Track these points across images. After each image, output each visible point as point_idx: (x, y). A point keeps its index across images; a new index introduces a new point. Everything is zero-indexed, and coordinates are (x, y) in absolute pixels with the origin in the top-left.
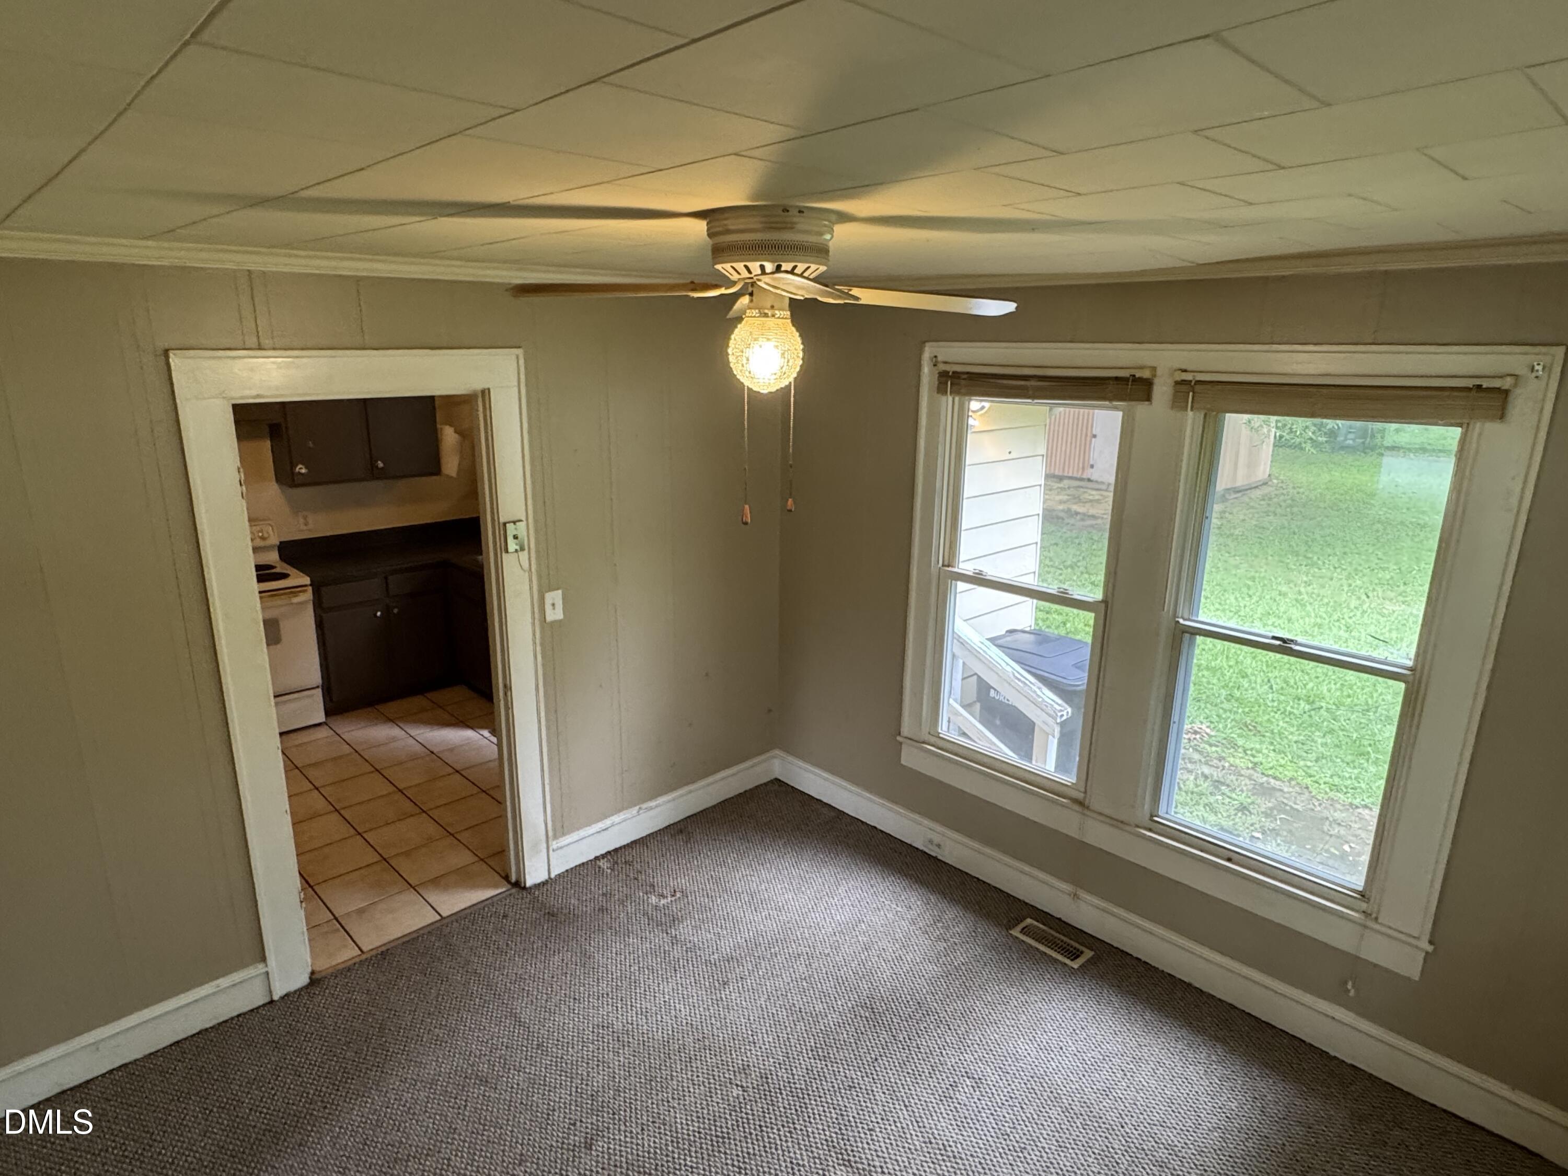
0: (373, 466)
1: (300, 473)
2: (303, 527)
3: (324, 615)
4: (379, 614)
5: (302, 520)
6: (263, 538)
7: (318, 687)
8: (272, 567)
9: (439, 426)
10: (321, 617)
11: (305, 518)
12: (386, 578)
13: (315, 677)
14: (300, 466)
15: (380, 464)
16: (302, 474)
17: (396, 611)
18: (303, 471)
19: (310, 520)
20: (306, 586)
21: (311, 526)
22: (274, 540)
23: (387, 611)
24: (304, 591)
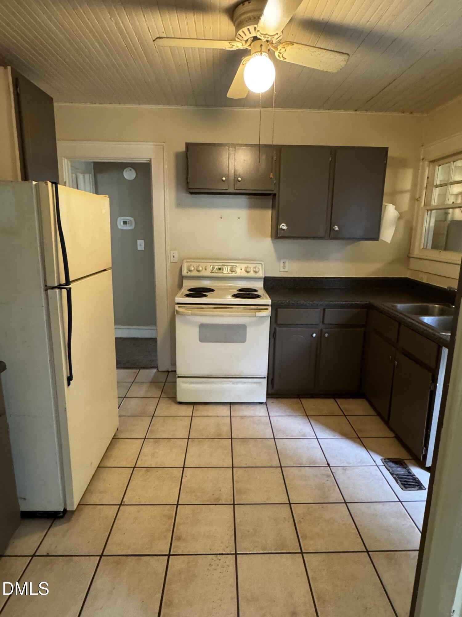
0: (331, 229)
1: (282, 229)
2: (282, 269)
3: (277, 328)
4: (314, 335)
5: (282, 265)
6: (256, 272)
7: (265, 378)
8: (255, 291)
9: (384, 204)
10: (275, 329)
11: (284, 263)
12: (324, 310)
13: (263, 370)
14: (283, 224)
15: (336, 228)
16: (284, 230)
17: (326, 335)
18: (285, 228)
19: (287, 264)
20: (268, 305)
21: (286, 270)
22: (261, 274)
23: (321, 334)
24: (267, 309)
